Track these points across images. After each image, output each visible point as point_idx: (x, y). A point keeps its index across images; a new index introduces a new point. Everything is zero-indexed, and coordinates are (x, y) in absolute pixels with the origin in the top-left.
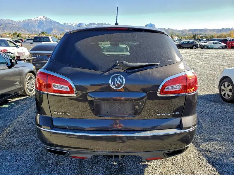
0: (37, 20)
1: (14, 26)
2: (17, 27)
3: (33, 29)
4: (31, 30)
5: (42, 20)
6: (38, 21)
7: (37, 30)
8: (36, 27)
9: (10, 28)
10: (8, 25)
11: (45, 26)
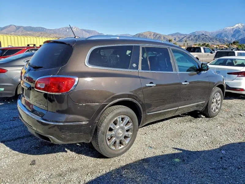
0: (233, 28)
1: (207, 37)
2: (209, 37)
3: (226, 38)
4: (223, 40)
5: (239, 28)
6: (234, 30)
7: (230, 39)
8: (230, 36)
9: (203, 39)
10: (201, 36)
11: (241, 35)
